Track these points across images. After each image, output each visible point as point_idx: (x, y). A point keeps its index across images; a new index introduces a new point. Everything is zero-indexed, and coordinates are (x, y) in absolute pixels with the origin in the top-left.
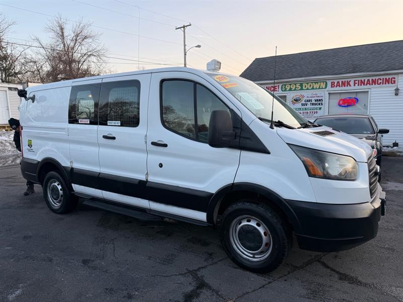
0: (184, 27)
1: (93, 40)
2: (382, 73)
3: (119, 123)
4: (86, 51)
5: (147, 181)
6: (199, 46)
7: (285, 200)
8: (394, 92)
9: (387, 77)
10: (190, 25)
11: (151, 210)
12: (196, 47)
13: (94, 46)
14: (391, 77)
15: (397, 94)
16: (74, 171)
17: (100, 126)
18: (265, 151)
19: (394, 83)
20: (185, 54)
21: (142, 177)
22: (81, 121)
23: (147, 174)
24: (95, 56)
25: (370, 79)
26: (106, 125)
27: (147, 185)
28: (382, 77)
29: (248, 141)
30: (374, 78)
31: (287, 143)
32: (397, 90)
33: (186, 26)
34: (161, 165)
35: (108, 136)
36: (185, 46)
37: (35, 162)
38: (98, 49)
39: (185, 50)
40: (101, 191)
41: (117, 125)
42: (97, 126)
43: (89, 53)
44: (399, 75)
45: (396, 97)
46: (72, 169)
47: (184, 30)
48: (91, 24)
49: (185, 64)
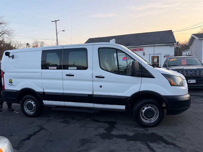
0: (56, 21)
1: (5, 25)
2: (138, 46)
3: (76, 68)
4: (1, 31)
5: (93, 95)
6: (64, 31)
7: (163, 96)
8: (143, 54)
9: (140, 48)
10: (59, 20)
11: (94, 108)
12: (62, 31)
13: (6, 28)
14: (141, 48)
15: (144, 55)
16: (46, 93)
17: (63, 70)
18: (153, 77)
19: (143, 50)
20: (57, 34)
21: (90, 93)
22: (50, 68)
23: (93, 91)
24: (6, 34)
25: (134, 49)
26: (68, 69)
27: (93, 96)
28: (138, 48)
29: (145, 73)
30: (135, 48)
31: (162, 74)
32: (144, 53)
33: (57, 21)
34: (101, 87)
35: (70, 74)
36: (57, 30)
37: (15, 91)
38: (9, 30)
39: (57, 32)
40: (64, 102)
41: (74, 69)
42: (62, 70)
43: (3, 32)
44: (145, 47)
45: (143, 56)
46: (44, 93)
47: (56, 23)
48: (4, 17)
49: (57, 39)
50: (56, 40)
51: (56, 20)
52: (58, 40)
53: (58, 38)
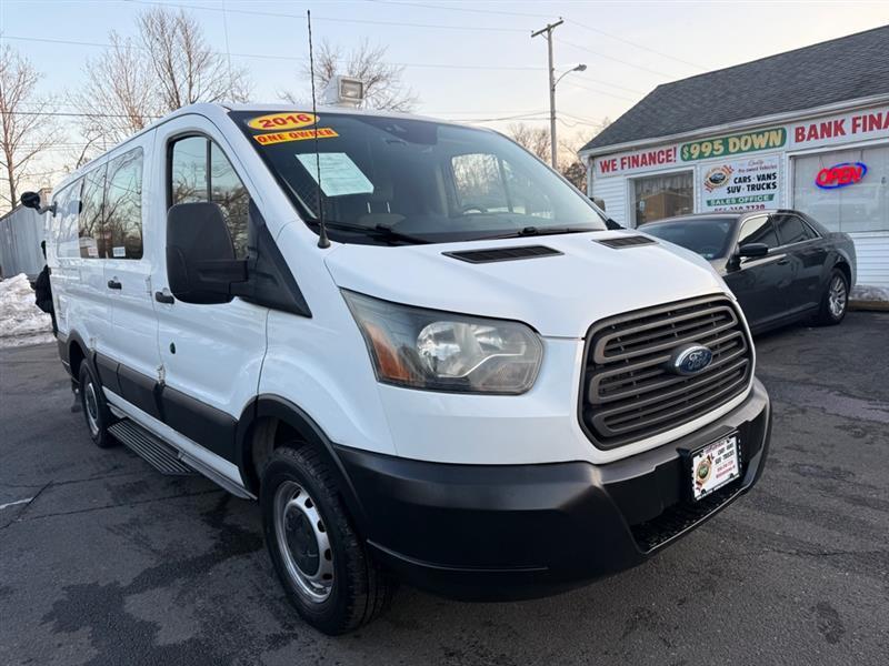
0: (548, 29)
1: (388, 83)
3: (124, 251)
5: (163, 385)
6: (582, 68)
7: (333, 444)
10: (561, 22)
12: (575, 69)
16: (97, 358)
20: (553, 90)
23: (162, 368)
26: (113, 256)
27: (164, 393)
31: (340, 288)
33: (554, 26)
34: (172, 349)
35: (114, 281)
36: (552, 70)
38: (398, 100)
39: (552, 79)
41: (122, 255)
42: (105, 260)
47: (550, 36)
48: (383, 51)
49: (553, 113)
50: (549, 116)
51: (552, 24)
52: (557, 115)
53: (556, 109)
